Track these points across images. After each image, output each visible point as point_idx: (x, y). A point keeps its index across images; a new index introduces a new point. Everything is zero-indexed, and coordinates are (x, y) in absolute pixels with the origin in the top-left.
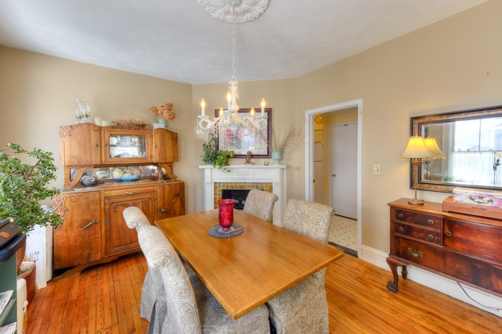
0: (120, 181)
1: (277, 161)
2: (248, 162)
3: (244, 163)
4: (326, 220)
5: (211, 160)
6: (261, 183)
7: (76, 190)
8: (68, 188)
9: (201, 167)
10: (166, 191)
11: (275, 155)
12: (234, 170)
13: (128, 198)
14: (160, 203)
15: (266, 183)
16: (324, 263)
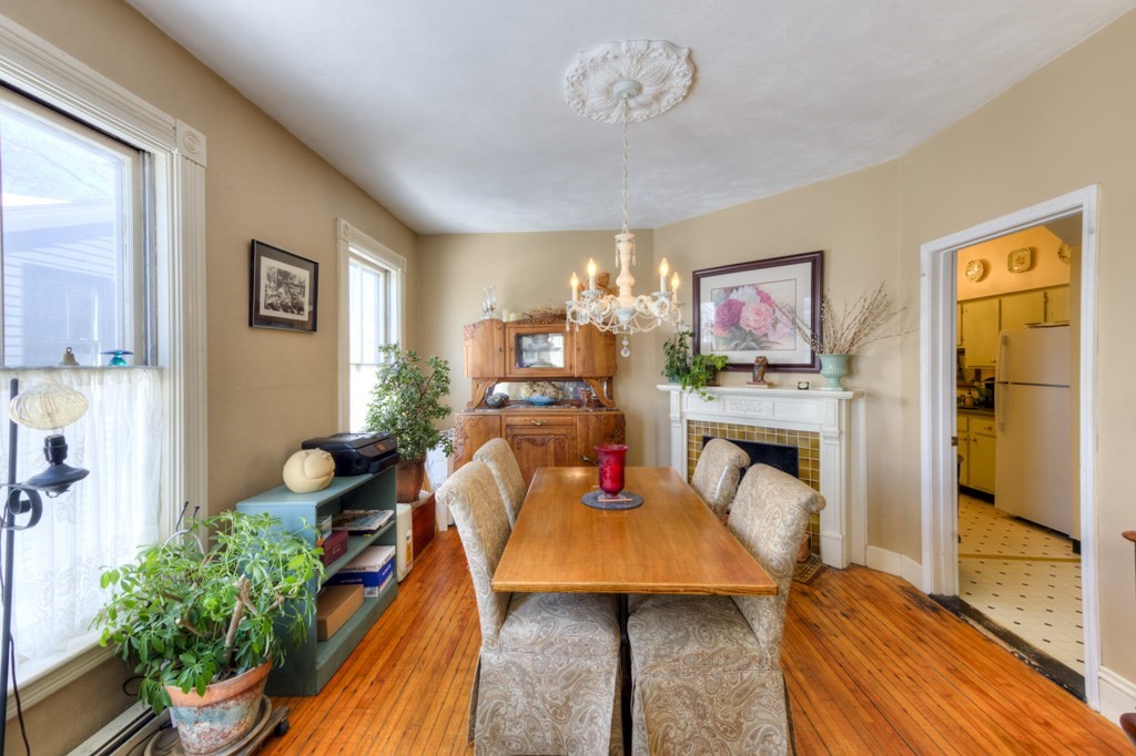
0: (530, 403)
1: (832, 381)
2: (758, 380)
3: (748, 383)
4: (789, 517)
5: (678, 374)
6: (790, 432)
7: (478, 411)
8: (472, 408)
9: (660, 387)
10: (591, 427)
11: (829, 365)
12: (725, 397)
13: (536, 431)
14: (581, 446)
15: (802, 433)
16: (700, 585)
